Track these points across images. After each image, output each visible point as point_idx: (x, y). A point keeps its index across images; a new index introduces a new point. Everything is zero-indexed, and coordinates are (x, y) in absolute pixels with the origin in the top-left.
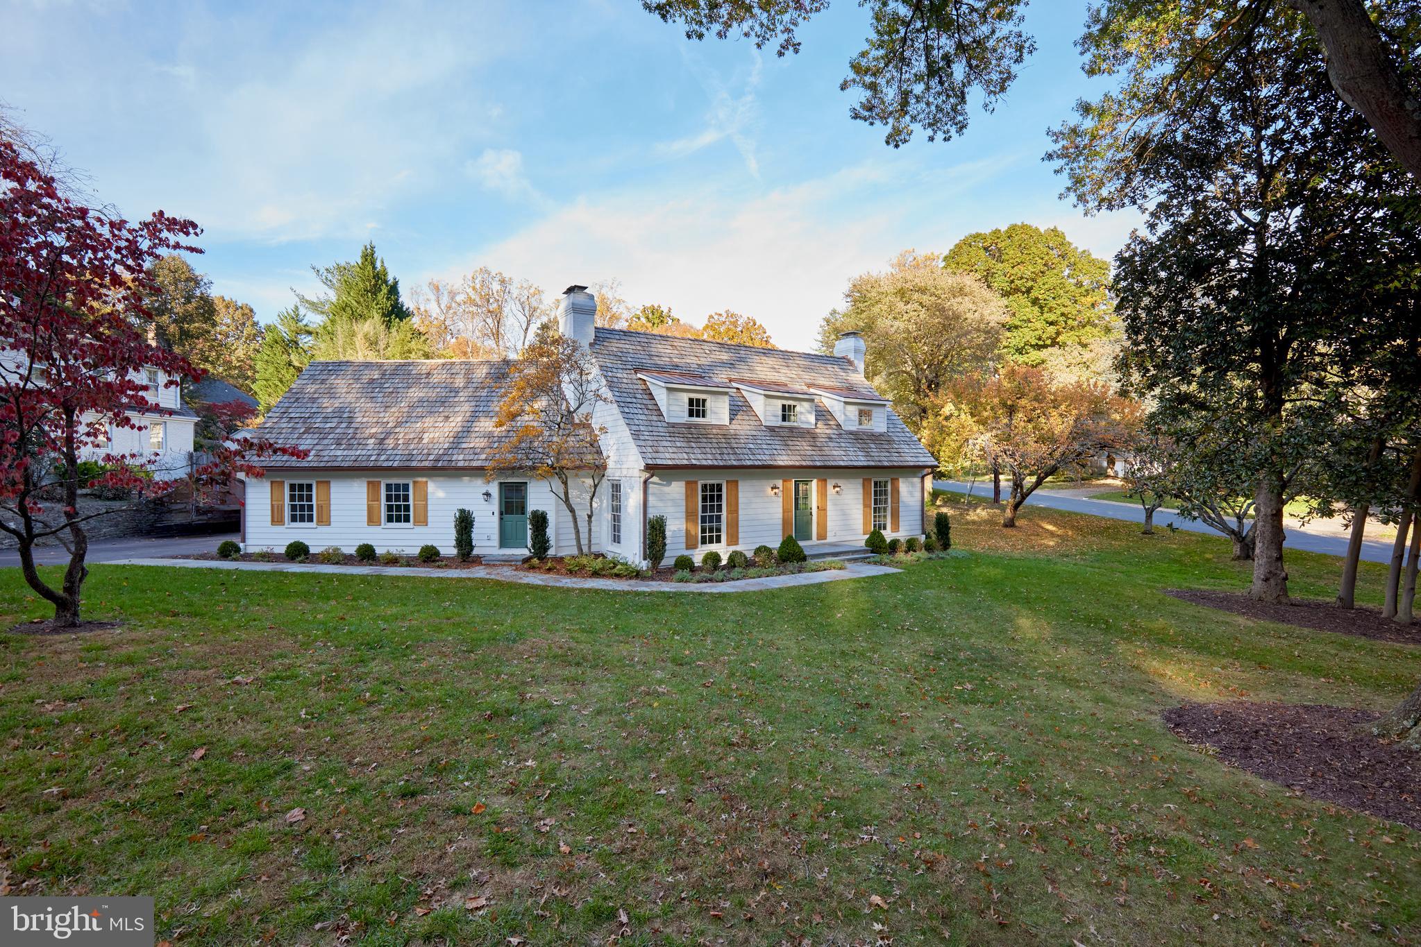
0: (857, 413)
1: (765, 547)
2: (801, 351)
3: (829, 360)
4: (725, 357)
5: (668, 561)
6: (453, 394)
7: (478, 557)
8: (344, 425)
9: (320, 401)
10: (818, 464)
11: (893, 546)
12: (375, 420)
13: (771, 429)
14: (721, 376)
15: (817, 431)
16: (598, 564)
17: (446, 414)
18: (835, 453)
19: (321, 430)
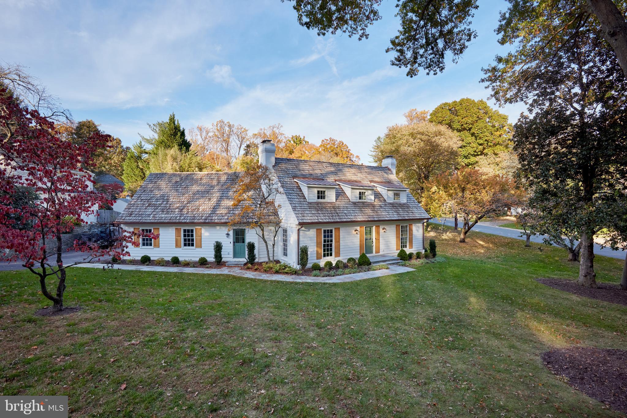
0: (393, 194)
1: (352, 258)
2: (367, 165)
3: (380, 168)
4: (333, 169)
5: (309, 265)
6: (212, 188)
7: (225, 262)
8: (165, 203)
9: (154, 191)
10: (376, 219)
11: (410, 256)
12: (178, 200)
13: (354, 203)
14: (331, 179)
15: (375, 203)
16: (277, 267)
17: (209, 197)
18: (383, 214)
19: (155, 205)
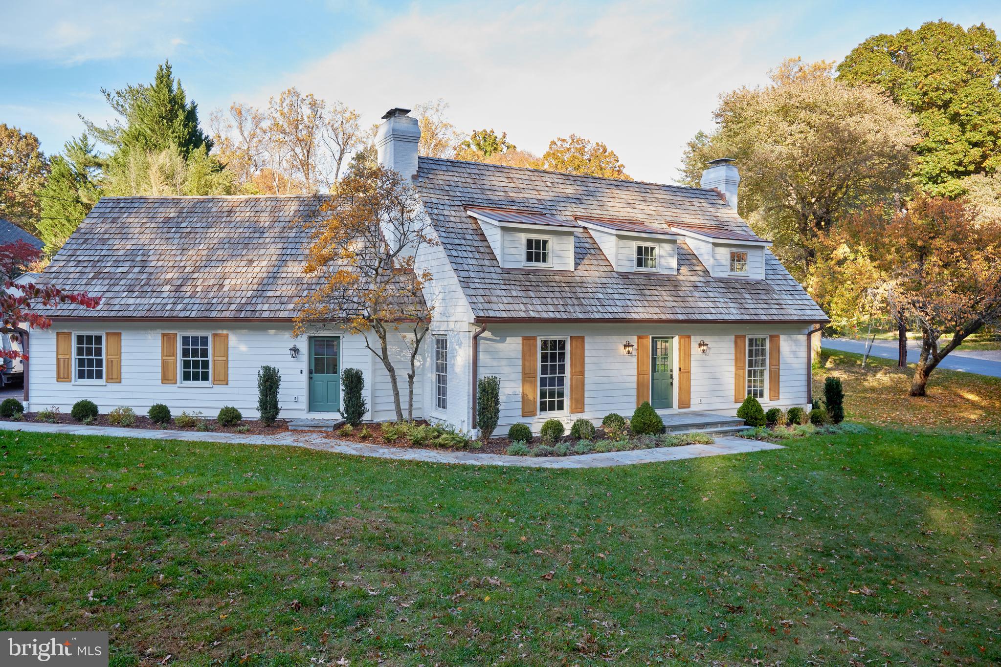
0: (728, 256)
1: (616, 415)
2: (661, 183)
3: (694, 192)
4: (570, 190)
5: (501, 430)
6: (257, 235)
7: (284, 421)
8: (136, 270)
9: (110, 242)
10: (681, 317)
11: (772, 418)
12: (171, 264)
13: (624, 276)
14: (567, 213)
15: (680, 278)
16: (420, 432)
17: (250, 257)
18: (701, 304)
19: (112, 276)
